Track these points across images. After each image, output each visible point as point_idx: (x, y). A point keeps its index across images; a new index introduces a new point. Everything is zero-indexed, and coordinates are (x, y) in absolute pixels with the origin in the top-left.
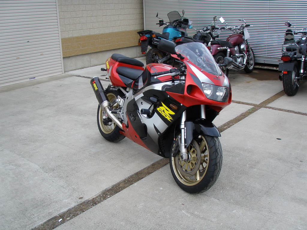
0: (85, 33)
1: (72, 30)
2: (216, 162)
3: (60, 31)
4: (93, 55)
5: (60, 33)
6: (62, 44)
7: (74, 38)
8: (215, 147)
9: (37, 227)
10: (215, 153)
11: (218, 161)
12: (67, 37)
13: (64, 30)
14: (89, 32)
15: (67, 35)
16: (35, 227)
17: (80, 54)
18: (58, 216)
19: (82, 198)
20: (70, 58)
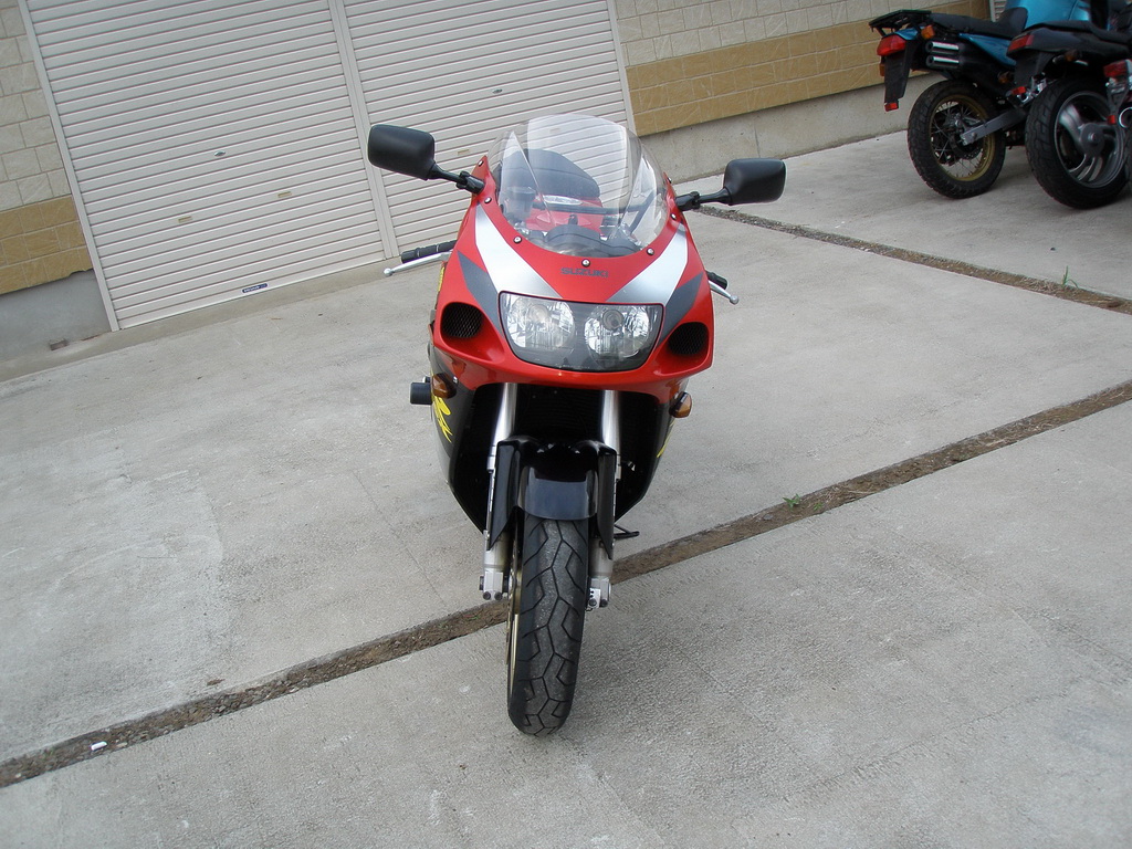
0: (725, 38)
1: (668, 31)
2: (534, 624)
3: (617, 40)
4: (766, 119)
5: (619, 47)
6: (632, 86)
7: (677, 62)
8: (538, 564)
9: (28, 756)
10: (532, 584)
11: (544, 622)
12: (650, 59)
13: (636, 37)
14: (742, 32)
15: (646, 55)
16: (25, 756)
17: (709, 118)
18: (108, 730)
19: (215, 683)
20: (671, 138)
